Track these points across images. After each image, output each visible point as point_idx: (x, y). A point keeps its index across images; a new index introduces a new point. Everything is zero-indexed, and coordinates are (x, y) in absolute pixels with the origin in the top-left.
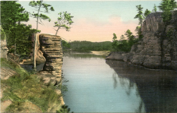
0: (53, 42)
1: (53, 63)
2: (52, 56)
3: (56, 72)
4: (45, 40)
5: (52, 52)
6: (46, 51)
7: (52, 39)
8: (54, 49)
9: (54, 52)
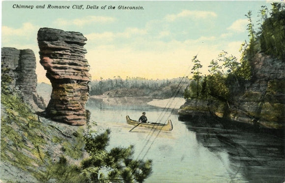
0: (68, 46)
1: (67, 91)
2: (67, 76)
3: (74, 114)
4: (49, 40)
5: (65, 68)
6: (52, 65)
7: (66, 40)
8: (71, 61)
9: (69, 68)
